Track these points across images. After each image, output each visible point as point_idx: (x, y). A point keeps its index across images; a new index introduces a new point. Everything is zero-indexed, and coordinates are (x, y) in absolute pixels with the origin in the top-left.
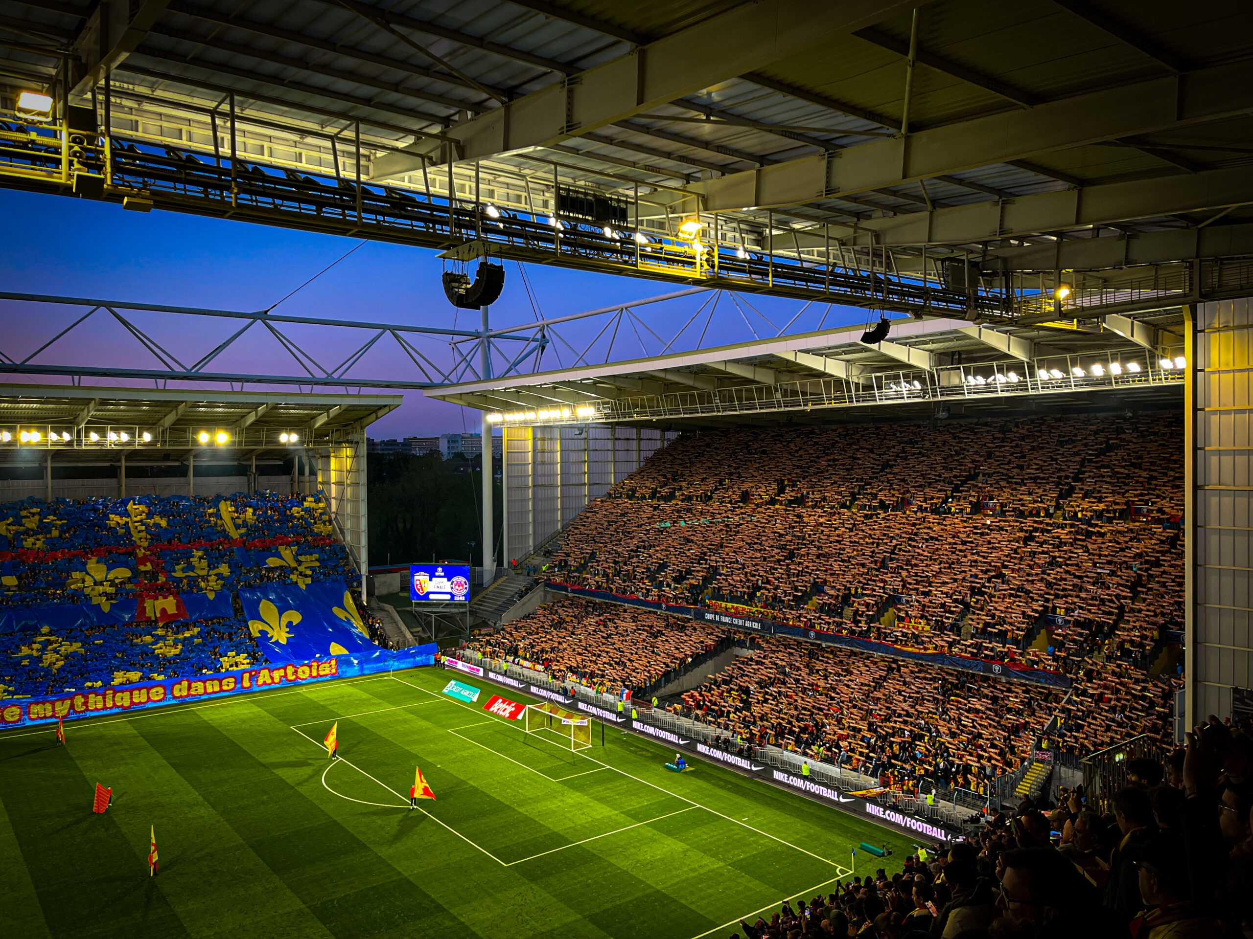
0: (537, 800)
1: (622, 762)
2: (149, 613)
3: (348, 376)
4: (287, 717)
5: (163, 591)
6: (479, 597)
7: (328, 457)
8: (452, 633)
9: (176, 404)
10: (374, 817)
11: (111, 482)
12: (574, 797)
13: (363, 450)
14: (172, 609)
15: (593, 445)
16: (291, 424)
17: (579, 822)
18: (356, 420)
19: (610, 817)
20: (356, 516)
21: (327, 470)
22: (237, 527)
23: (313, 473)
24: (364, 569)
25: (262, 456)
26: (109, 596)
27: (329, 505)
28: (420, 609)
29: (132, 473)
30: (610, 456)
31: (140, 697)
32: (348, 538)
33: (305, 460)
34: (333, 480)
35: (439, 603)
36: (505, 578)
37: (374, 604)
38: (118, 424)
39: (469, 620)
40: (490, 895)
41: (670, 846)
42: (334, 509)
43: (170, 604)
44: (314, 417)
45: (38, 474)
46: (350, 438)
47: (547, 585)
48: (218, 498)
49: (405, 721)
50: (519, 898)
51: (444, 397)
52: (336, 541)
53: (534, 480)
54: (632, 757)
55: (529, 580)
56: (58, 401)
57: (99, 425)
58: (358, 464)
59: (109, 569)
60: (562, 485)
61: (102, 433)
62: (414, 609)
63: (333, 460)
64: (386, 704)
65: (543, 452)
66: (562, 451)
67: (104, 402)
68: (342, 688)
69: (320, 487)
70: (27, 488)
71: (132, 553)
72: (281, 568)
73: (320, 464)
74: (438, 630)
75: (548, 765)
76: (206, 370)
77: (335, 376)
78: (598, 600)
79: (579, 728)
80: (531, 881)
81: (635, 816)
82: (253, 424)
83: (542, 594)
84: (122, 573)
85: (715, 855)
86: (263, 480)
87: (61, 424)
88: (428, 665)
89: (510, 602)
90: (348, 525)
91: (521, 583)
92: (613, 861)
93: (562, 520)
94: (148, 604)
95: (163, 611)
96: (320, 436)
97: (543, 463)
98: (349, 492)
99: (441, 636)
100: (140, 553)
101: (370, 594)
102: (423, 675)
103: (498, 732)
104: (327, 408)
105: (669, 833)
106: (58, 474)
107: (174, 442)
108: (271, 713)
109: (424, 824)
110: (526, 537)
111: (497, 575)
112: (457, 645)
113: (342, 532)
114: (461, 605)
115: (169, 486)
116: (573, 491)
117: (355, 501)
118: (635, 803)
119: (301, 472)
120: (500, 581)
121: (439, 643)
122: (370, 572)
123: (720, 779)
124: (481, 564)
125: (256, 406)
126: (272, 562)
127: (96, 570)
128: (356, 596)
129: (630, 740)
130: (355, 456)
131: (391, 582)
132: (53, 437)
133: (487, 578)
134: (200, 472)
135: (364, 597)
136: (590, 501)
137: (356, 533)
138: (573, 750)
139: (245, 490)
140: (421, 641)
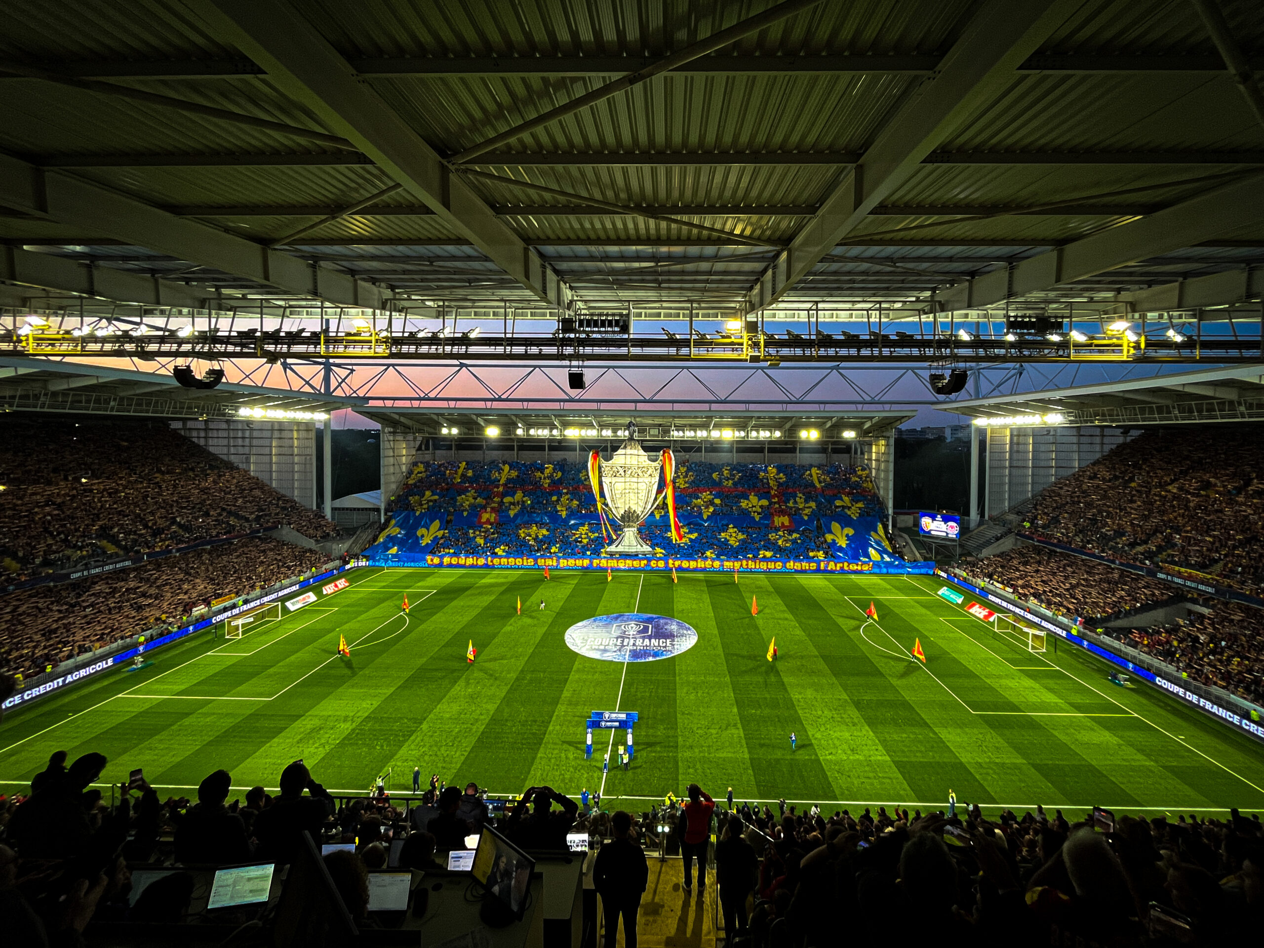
0: (999, 677)
1: (1070, 668)
2: (776, 523)
3: (883, 399)
4: (843, 590)
5: (782, 513)
6: (967, 536)
7: (871, 445)
8: (946, 557)
9: (791, 418)
10: (890, 661)
11: (759, 455)
12: (1028, 682)
13: (892, 441)
14: (787, 523)
15: (1060, 440)
16: (851, 426)
17: (1030, 700)
18: (888, 424)
19: (1056, 703)
20: (886, 480)
21: (870, 452)
22: (820, 482)
23: (862, 453)
24: (891, 511)
25: (834, 443)
26: (759, 514)
27: (871, 473)
28: (925, 539)
29: (771, 450)
30: (1075, 447)
31: (771, 565)
32: (882, 492)
33: (858, 446)
34: (874, 458)
35: (937, 537)
36: (985, 526)
37: (896, 533)
38: (765, 427)
39: (958, 550)
40: (961, 728)
41: (1106, 737)
42: (874, 475)
43: (786, 520)
44: (863, 423)
45: (730, 450)
46: (884, 434)
47: (1017, 534)
48: (811, 466)
49: (913, 607)
50: (981, 736)
51: (945, 410)
52: (874, 493)
53: (1010, 463)
54: (1080, 666)
55: (1004, 529)
56: (739, 417)
57: (757, 428)
58: (889, 450)
59: (759, 500)
60: (1033, 467)
61: (758, 431)
62: (921, 538)
63: (874, 447)
64: (900, 594)
65: (1018, 444)
66: (1033, 443)
67: (759, 418)
68: (875, 579)
69: (866, 461)
70: (724, 457)
71: (769, 492)
72: (843, 506)
73: (866, 448)
74: (937, 553)
75: (1010, 656)
76: (807, 399)
77: (876, 399)
78: (1058, 550)
79: (1035, 636)
80: (991, 728)
81: (1078, 708)
82: (830, 427)
83: (1014, 540)
84: (765, 502)
85: (1148, 756)
86: (835, 456)
87: (742, 426)
88: (929, 575)
89: (988, 543)
90: (882, 485)
91: (998, 531)
92: (1056, 733)
93: (1032, 490)
94: (776, 519)
95: (783, 523)
96: (866, 433)
97: (1018, 452)
98: (883, 466)
99: (939, 557)
100: (773, 492)
101: (894, 526)
102: (926, 581)
103: (973, 626)
104: (871, 418)
105: (1107, 728)
106: (739, 450)
107: (789, 437)
108: (835, 586)
109: (920, 672)
110: (1003, 500)
111: (981, 523)
112: (949, 565)
113: (878, 489)
114: (952, 540)
115: (787, 458)
116: (1042, 472)
117: (886, 471)
118: (1078, 699)
119: (856, 453)
120: (982, 528)
121: (937, 562)
122: (894, 513)
123: (1160, 700)
124: (968, 515)
125: (831, 418)
126: (838, 503)
127: (753, 499)
128: (885, 527)
129: (1080, 654)
130: (887, 445)
131: (907, 520)
132: (737, 434)
133: (973, 525)
134: (802, 450)
135: (890, 527)
136: (1056, 478)
137: (886, 489)
138: (1030, 650)
139: (824, 462)
140: (925, 559)
